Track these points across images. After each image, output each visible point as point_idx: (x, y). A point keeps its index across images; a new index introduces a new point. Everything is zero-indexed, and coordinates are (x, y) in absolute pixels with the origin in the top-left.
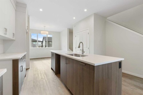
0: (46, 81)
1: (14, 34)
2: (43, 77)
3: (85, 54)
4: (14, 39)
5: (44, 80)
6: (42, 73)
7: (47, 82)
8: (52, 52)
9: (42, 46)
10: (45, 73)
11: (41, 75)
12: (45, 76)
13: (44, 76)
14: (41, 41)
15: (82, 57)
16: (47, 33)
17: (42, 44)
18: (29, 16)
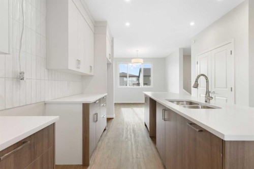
0: (132, 143)
1: (91, 67)
2: (129, 136)
3: (212, 103)
4: (91, 74)
5: (129, 143)
6: (129, 128)
7: (134, 147)
8: (145, 95)
9: (138, 84)
10: (134, 131)
11: (127, 133)
12: (133, 135)
13: (131, 135)
14: (137, 76)
15: (205, 109)
16: (142, 61)
17: (138, 80)
18: (113, 38)
